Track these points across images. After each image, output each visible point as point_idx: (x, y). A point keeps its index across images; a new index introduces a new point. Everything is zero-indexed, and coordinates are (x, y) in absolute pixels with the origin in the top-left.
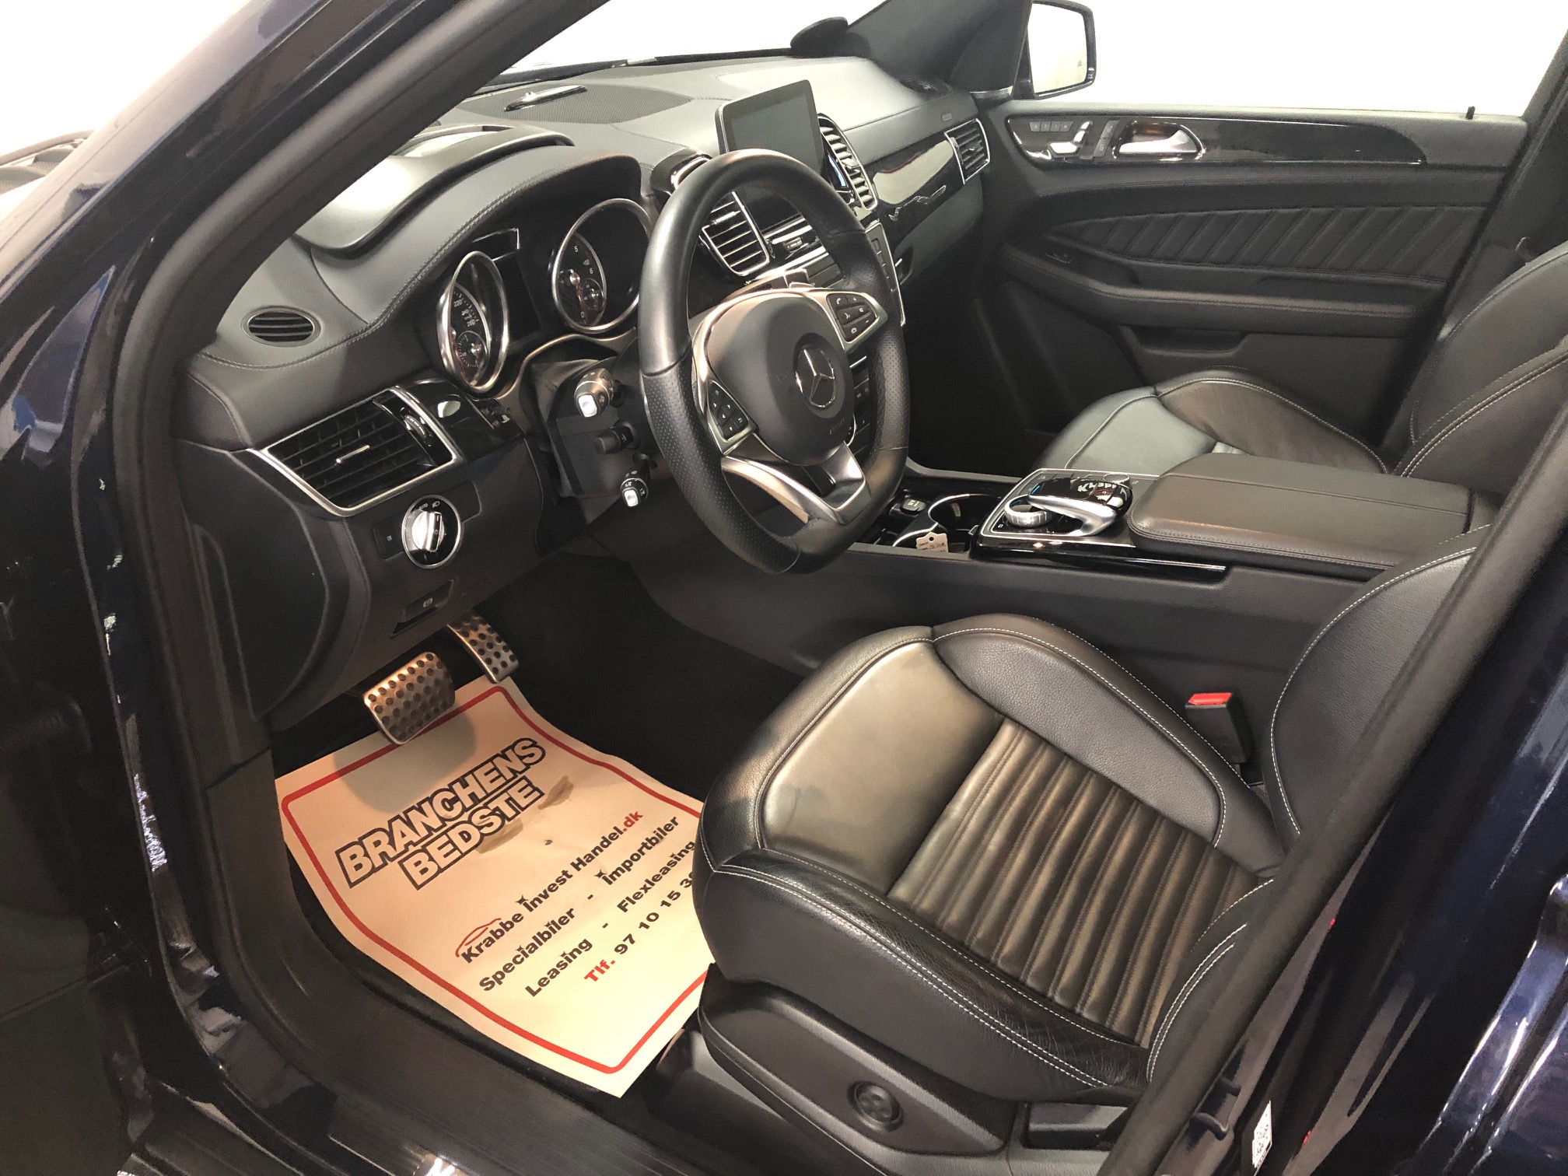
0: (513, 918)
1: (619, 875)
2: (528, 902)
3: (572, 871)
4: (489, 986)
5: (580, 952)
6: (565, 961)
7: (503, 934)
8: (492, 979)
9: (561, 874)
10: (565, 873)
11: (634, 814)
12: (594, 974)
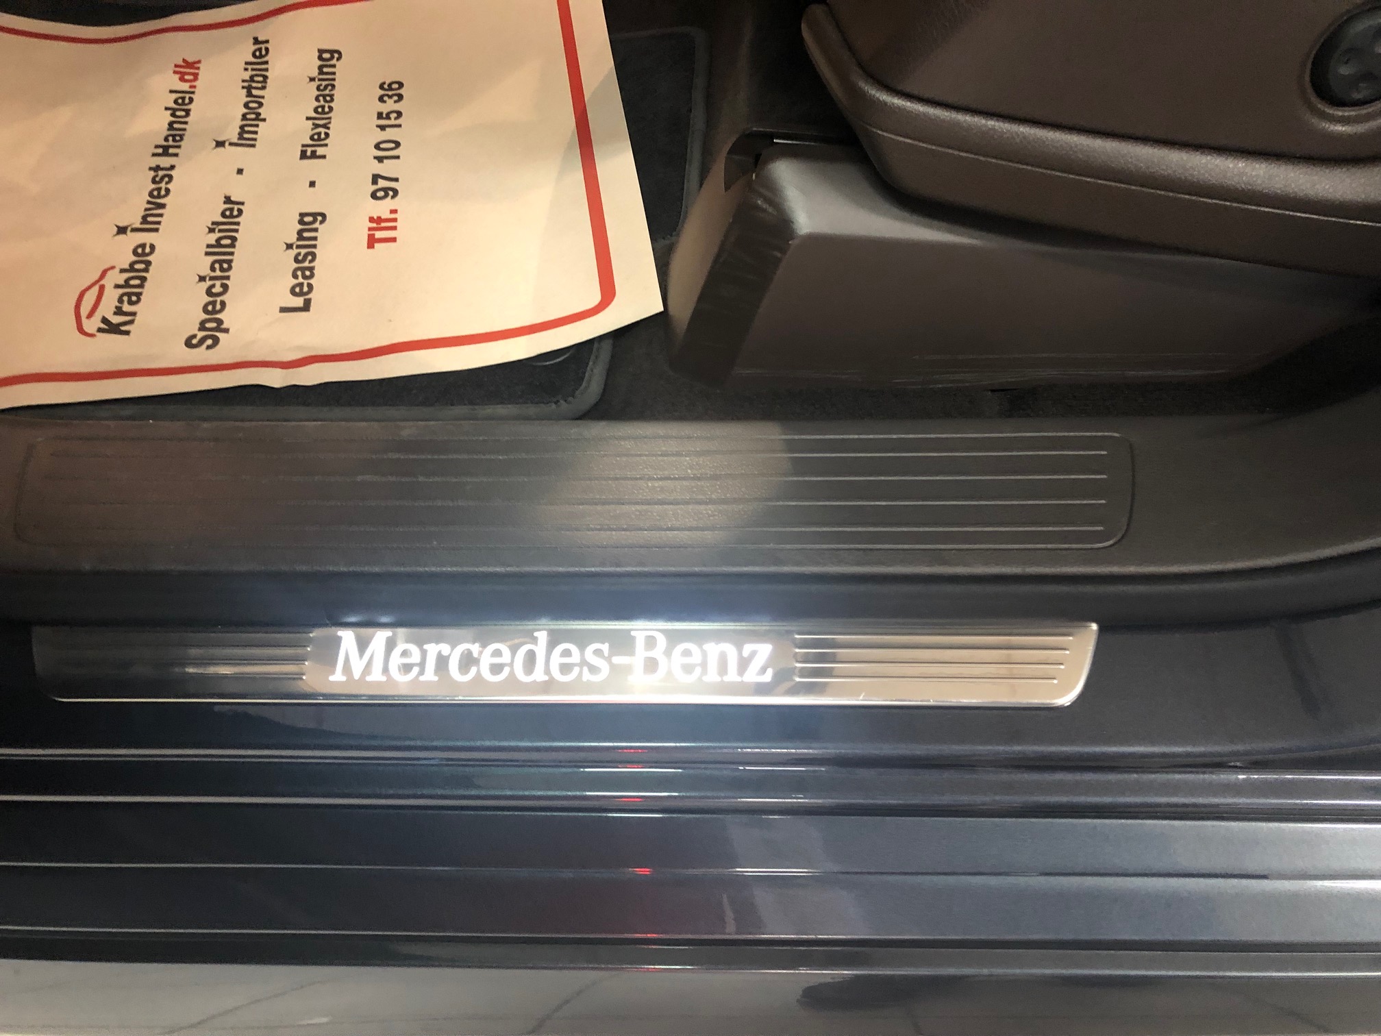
0: (135, 252)
1: (256, 133)
2: (138, 225)
3: (165, 162)
4: (209, 342)
5: (316, 230)
6: (303, 251)
7: (144, 279)
8: (201, 334)
9: (152, 173)
10: (157, 169)
11: (183, 64)
12: (377, 236)
